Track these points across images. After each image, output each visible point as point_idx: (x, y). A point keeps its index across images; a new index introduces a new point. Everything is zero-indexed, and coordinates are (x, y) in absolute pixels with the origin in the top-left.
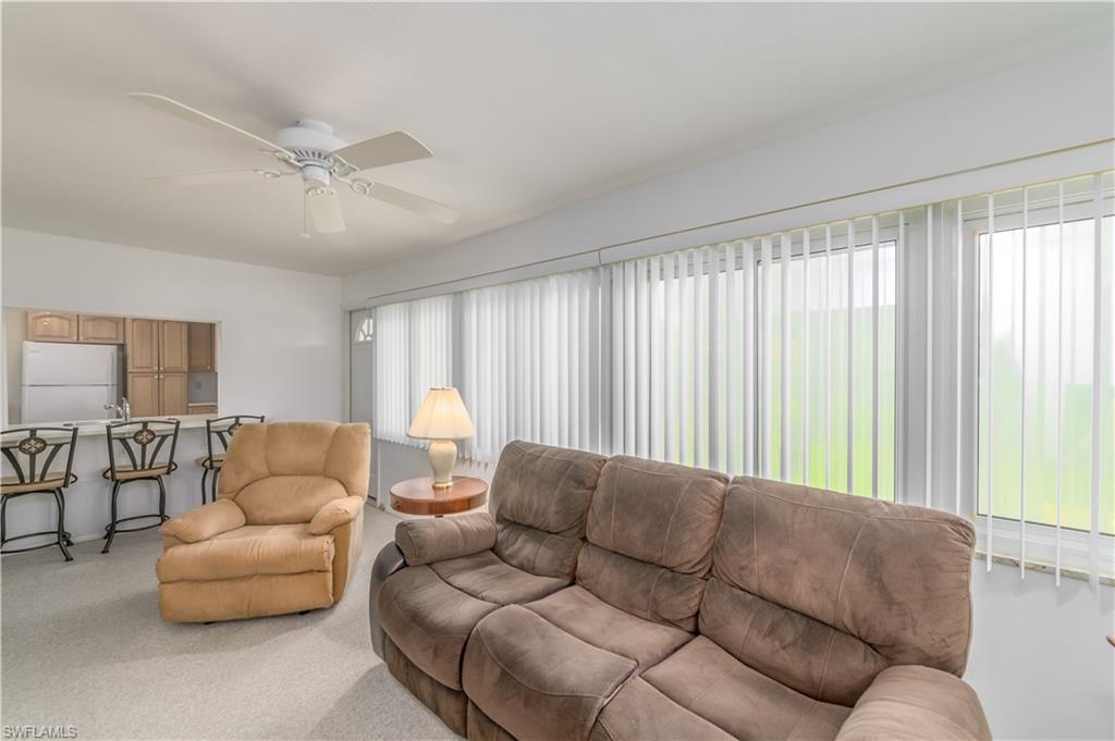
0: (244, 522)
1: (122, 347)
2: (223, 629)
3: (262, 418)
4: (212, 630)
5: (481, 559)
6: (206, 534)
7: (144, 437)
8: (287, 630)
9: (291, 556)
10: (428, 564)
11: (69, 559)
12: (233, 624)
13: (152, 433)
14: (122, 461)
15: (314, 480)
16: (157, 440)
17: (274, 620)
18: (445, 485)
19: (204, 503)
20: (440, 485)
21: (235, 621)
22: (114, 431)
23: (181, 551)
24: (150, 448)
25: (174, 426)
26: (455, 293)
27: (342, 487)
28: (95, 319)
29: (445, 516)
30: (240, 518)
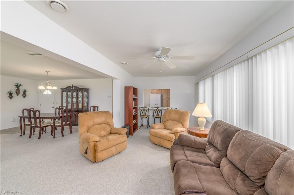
0: (164, 128)
1: (162, 94)
2: (157, 146)
3: (176, 109)
4: (156, 146)
5: (198, 150)
6: (156, 128)
7: (157, 110)
8: (165, 151)
9: (166, 136)
10: (183, 146)
11: (148, 129)
12: (159, 146)
13: (158, 109)
14: (155, 114)
15: (177, 122)
16: (159, 111)
17: (164, 148)
18: (202, 130)
19: (161, 123)
20: (201, 129)
21: (160, 146)
22: (154, 109)
23: (152, 130)
24: (158, 112)
25: (161, 109)
26: (212, 76)
27: (182, 125)
28: (159, 90)
29: (202, 138)
30: (163, 127)
